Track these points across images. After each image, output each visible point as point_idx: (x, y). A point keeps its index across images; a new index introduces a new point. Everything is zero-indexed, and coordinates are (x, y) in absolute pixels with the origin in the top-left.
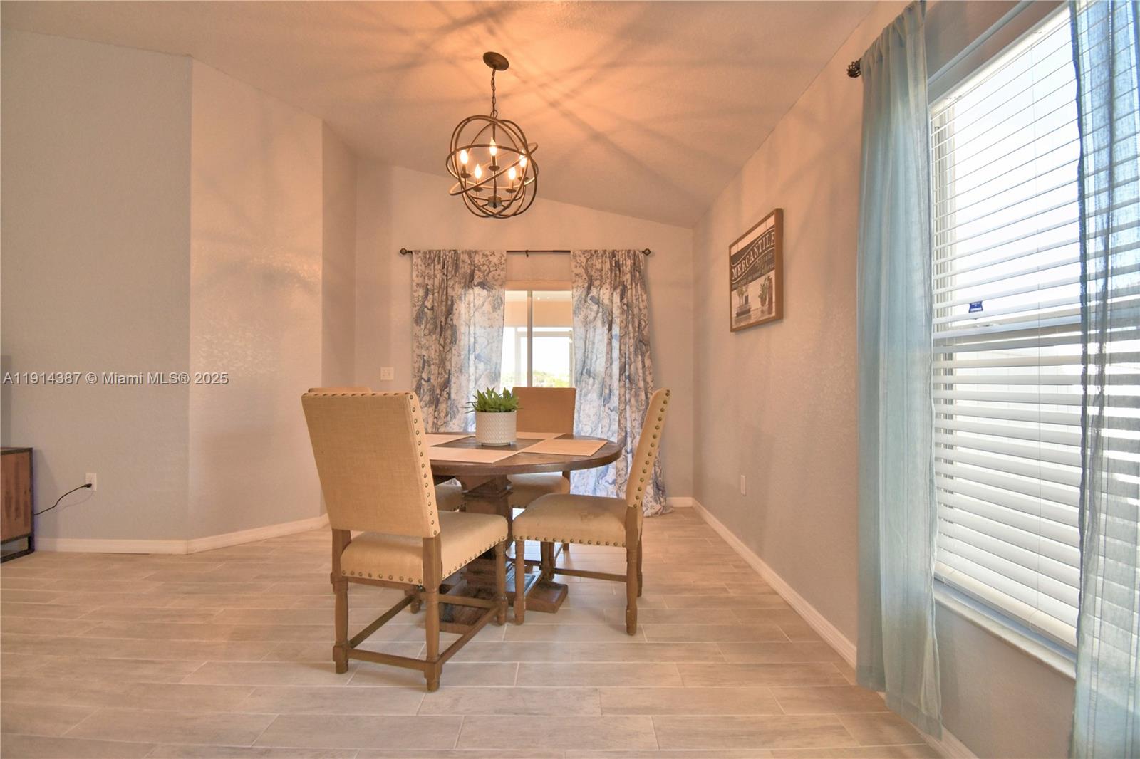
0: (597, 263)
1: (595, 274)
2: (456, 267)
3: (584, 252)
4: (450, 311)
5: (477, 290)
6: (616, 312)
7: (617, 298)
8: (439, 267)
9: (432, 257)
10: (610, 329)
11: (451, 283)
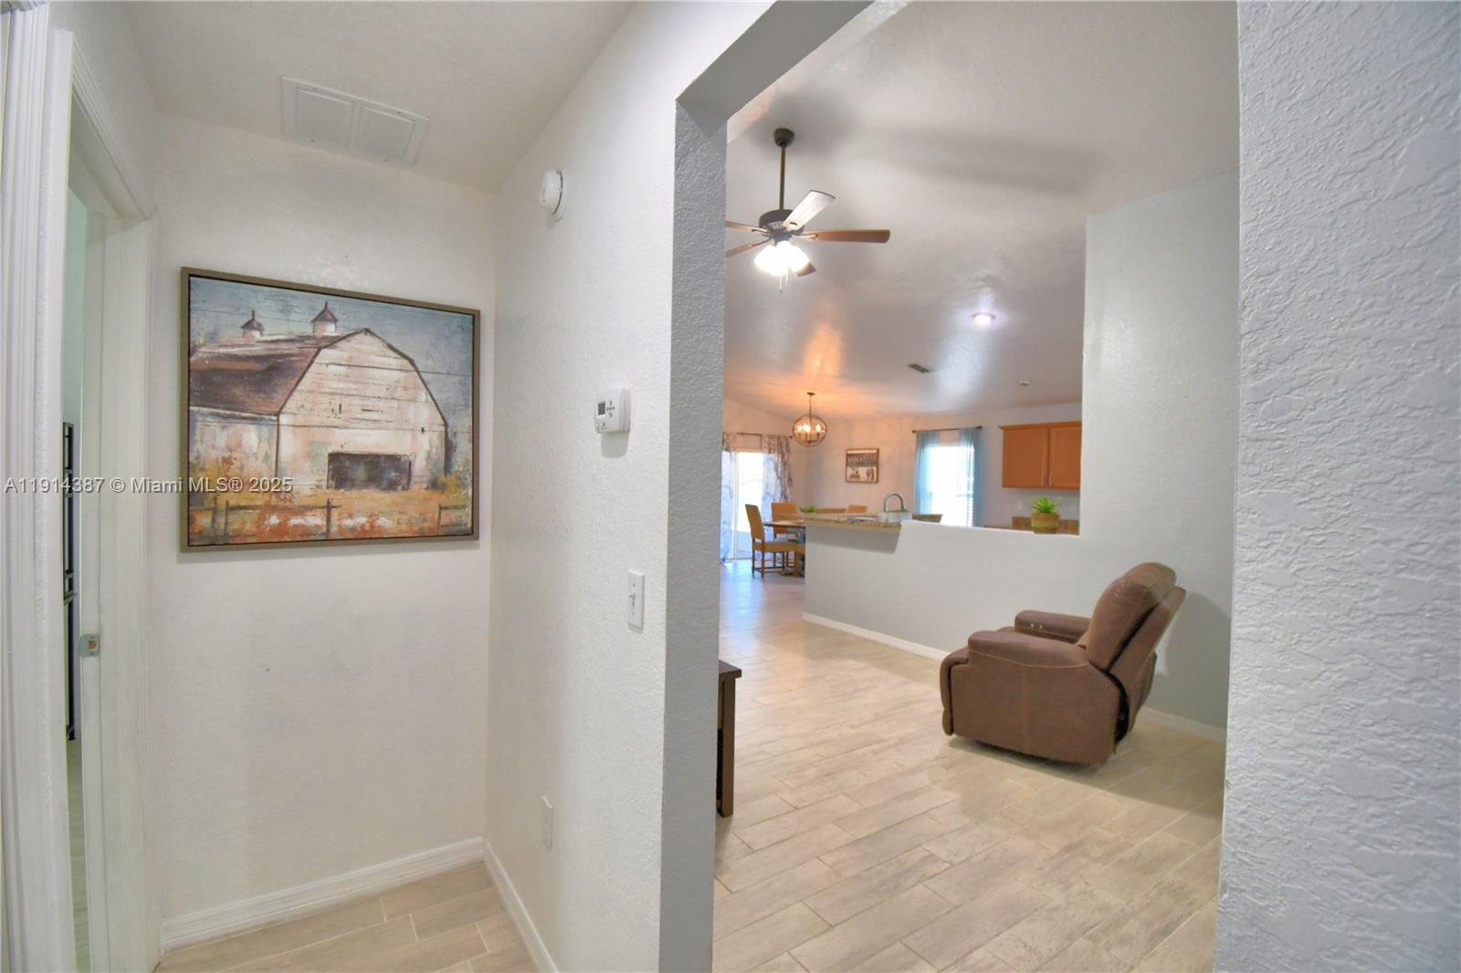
0: (773, 441)
1: (772, 446)
3: (768, 436)
5: (729, 452)
10: (777, 473)
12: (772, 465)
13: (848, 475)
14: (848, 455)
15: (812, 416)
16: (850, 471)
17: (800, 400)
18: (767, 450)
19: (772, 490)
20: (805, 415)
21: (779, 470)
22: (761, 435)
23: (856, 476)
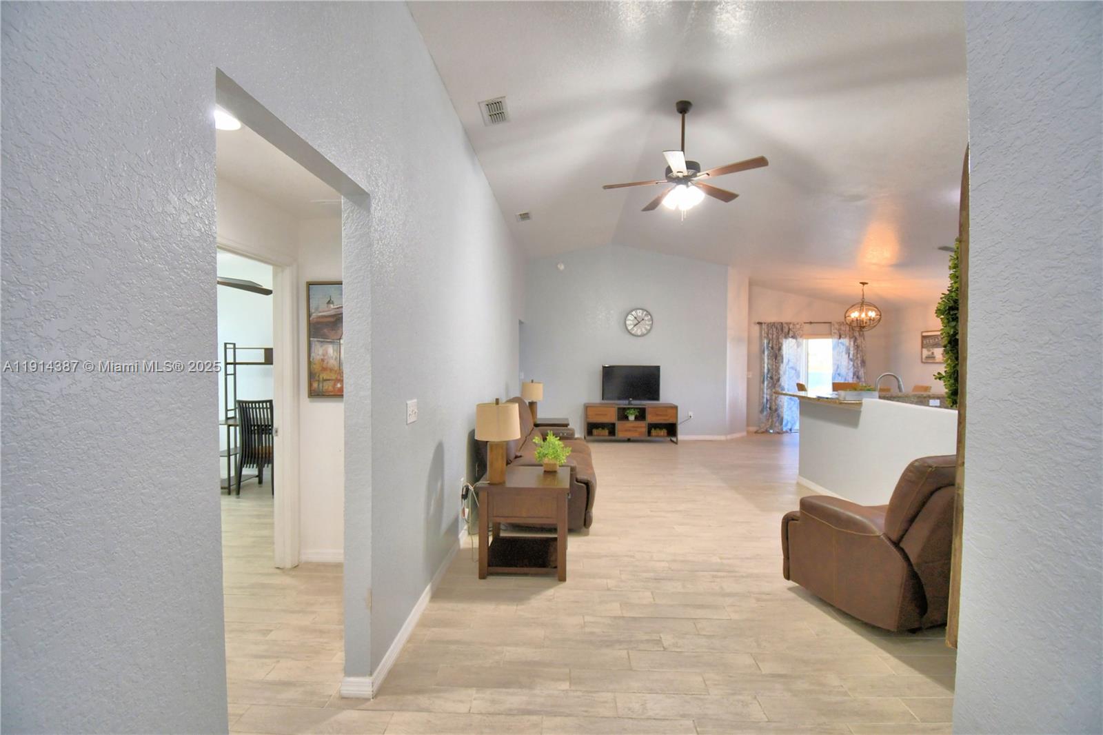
0: (843, 328)
1: (842, 332)
2: (782, 330)
3: (837, 323)
4: (780, 349)
5: (790, 339)
6: (852, 349)
7: (852, 343)
8: (775, 330)
9: (772, 325)
10: (849, 356)
11: (780, 337)
12: (843, 349)
13: (924, 357)
14: (924, 337)
15: (863, 304)
16: (926, 353)
17: (854, 289)
18: (837, 336)
19: (843, 371)
20: (858, 303)
21: (852, 352)
22: (830, 323)
23: (932, 357)
